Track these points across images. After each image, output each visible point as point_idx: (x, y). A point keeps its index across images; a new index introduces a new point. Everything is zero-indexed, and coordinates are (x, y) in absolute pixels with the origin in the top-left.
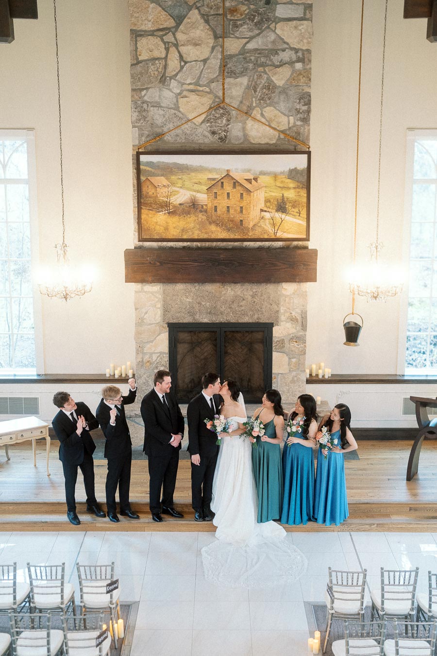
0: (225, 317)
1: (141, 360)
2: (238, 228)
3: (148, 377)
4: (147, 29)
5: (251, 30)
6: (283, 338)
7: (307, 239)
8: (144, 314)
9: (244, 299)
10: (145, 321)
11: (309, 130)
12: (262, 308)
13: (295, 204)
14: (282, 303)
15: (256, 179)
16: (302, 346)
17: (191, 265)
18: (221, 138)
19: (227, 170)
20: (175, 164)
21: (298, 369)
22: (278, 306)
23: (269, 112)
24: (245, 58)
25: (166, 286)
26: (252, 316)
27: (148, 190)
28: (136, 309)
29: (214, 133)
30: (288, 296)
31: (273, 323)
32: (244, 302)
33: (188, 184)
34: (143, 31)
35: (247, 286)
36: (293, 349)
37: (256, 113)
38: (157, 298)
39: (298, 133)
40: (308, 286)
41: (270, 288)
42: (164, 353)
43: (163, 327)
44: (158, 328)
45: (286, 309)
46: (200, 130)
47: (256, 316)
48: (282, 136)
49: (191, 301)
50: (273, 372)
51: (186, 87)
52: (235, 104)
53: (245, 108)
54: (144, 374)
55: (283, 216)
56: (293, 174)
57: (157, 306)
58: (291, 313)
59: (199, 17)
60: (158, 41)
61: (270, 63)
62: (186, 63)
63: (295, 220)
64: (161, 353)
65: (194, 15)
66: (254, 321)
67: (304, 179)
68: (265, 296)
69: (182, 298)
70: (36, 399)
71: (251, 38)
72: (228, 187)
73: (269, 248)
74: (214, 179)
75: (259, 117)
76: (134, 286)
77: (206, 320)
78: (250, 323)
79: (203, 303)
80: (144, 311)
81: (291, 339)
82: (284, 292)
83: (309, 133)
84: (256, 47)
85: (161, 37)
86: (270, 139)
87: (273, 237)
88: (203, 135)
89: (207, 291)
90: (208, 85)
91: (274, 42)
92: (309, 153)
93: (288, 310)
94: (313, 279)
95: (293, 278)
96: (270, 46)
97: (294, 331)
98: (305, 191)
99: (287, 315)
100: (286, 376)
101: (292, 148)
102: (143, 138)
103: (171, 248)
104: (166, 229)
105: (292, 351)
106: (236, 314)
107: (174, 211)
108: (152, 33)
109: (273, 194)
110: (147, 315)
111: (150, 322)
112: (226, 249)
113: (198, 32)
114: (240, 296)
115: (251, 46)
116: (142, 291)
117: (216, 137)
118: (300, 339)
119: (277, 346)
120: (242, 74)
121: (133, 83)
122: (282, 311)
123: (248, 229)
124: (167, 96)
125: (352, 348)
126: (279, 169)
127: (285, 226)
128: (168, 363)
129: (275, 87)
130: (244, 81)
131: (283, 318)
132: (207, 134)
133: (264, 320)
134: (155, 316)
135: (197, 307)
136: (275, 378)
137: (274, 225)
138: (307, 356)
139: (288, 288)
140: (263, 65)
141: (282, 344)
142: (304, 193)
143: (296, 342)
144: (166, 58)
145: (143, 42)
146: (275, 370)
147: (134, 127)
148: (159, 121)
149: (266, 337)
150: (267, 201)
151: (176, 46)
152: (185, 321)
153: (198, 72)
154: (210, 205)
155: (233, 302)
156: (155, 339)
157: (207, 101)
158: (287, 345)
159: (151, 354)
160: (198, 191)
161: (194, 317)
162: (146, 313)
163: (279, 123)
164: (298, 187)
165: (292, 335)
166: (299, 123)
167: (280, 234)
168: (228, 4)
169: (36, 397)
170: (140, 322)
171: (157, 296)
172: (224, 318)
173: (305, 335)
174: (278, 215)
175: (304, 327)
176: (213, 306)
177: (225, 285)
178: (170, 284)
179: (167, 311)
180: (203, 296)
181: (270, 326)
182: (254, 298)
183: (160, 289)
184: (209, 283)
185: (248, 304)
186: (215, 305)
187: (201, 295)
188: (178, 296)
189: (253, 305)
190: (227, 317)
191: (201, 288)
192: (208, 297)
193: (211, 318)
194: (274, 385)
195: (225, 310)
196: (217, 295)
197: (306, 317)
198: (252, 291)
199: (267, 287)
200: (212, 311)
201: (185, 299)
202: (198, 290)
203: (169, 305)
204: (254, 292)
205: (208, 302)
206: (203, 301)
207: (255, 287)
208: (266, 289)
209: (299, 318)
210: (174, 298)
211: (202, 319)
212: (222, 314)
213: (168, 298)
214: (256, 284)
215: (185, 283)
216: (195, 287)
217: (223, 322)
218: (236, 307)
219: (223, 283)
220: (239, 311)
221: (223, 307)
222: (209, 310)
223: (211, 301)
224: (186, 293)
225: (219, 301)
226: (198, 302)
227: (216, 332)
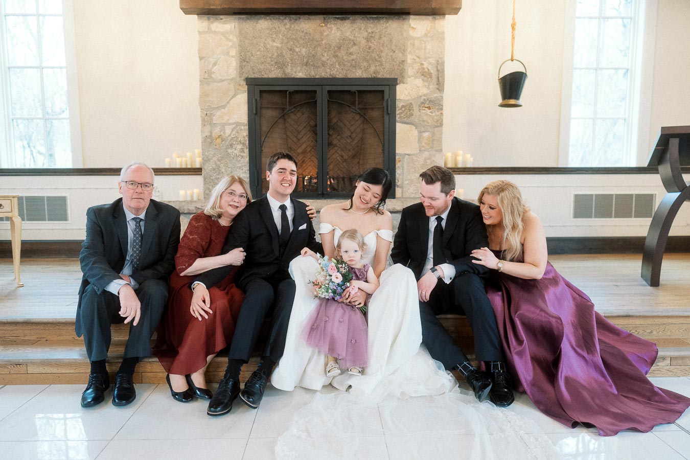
0: (328, 70)
1: (209, 134)
3: (220, 161)
6: (410, 101)
8: (211, 64)
9: (355, 44)
10: (213, 76)
12: (380, 57)
14: (409, 50)
16: (438, 113)
21: (432, 147)
22: (403, 54)
25: (244, 23)
26: (366, 70)
28: (201, 58)
30: (419, 37)
31: (397, 79)
32: (355, 47)
36: (426, 118)
38: (230, 40)
40: (445, 24)
41: (391, 27)
42: (243, 124)
43: (240, 85)
44: (232, 86)
45: (415, 58)
47: (372, 69)
49: (280, 46)
50: (397, 152)
54: (214, 155)
57: (230, 54)
58: (422, 64)
64: (237, 124)
66: (370, 76)
68: (384, 39)
69: (266, 42)
70: (64, 199)
76: (196, 22)
77: (301, 75)
78: (364, 78)
79: (297, 50)
80: (212, 60)
81: (423, 103)
82: (412, 33)
93: (418, 60)
95: (426, 1)
97: (425, 91)
99: (417, 66)
100: (415, 158)
105: (424, 121)
106: (344, 65)
110: (216, 67)
111: (220, 78)
114: (350, 39)
116: (209, 31)
118: (434, 104)
119: (401, 113)
122: (409, 61)
128: (247, 139)
131: (410, 71)
133: (384, 74)
134: (228, 68)
135: (288, 55)
136: (399, 161)
138: (445, 129)
139: (417, 26)
141: (410, 110)
143: (429, 108)
146: (400, 149)
149: (387, 100)
152: (270, 76)
155: (339, 48)
156: (228, 102)
158: (416, 112)
159: (223, 126)
161: (284, 71)
162: (215, 64)
165: (423, 98)
169: (64, 195)
170: (207, 78)
171: (231, 37)
172: (326, 72)
173: (442, 97)
175: (440, 85)
176: (311, 53)
177: (328, 23)
178: (248, 21)
179: (245, 61)
180: (296, 39)
181: (392, 83)
182: (370, 42)
183: (235, 27)
184: (305, 19)
185: (361, 50)
186: (313, 53)
187: (294, 37)
188: (261, 38)
189: (368, 52)
190: (331, 69)
191: (293, 26)
192: (303, 40)
193: (309, 72)
194: (398, 172)
195: (328, 60)
196: (317, 37)
197: (443, 70)
198: (367, 31)
199: (388, 24)
200: (310, 61)
201: (270, 42)
202: (290, 30)
203: (248, 52)
204: (370, 33)
205: (304, 47)
206: (297, 47)
207: (372, 25)
208: (386, 28)
209: (433, 71)
210: (255, 42)
211: (295, 72)
212: (323, 65)
213: (247, 41)
214: (372, 21)
215: (271, 19)
216: (285, 25)
217: (326, 77)
218: (344, 55)
219: (325, 19)
220: (348, 61)
221: (326, 55)
222: (305, 60)
223: (307, 45)
224: (271, 34)
225: (320, 46)
226: (290, 47)
227: (315, 92)
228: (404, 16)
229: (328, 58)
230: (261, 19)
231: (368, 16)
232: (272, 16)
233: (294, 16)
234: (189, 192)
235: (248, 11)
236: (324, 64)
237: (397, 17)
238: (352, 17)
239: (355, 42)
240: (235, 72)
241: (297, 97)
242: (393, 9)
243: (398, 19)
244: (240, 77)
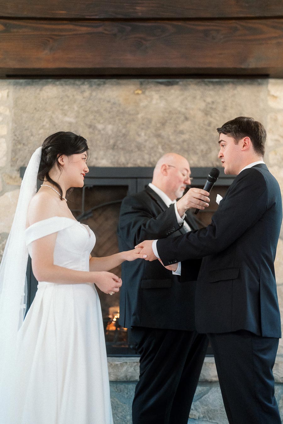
0: (146, 157)
17: (74, 30)
25: (22, 91)
26: (205, 155)
30: (282, 109)
32: (187, 123)
43: (11, 177)
45: (280, 138)
49: (72, 120)
64: (4, 236)
69: (54, 116)
78: (201, 168)
79: (100, 126)
82: (272, 103)
89: (109, 102)
93: (282, 141)
114: (180, 112)
139: (280, 94)
155: (163, 124)
171: (1, 110)
172: (143, 159)
176: (120, 132)
177: (146, 89)
178: (29, 87)
179: (20, 143)
180: (98, 112)
182: (209, 116)
183: (8, 96)
184: (112, 84)
185: (197, 127)
186: (124, 131)
187: (96, 109)
188: (46, 111)
189: (206, 130)
190: (150, 155)
191: (94, 94)
192: (109, 112)
193: (116, 158)
195: (146, 141)
196: (130, 108)
198: (205, 101)
199: (235, 92)
200: (119, 142)
201: (60, 116)
202: (90, 99)
203: (26, 130)
204: (209, 103)
205: (110, 123)
206: (99, 122)
207: (212, 93)
208: (234, 96)
210: (37, 115)
211: (96, 159)
213: (25, 115)
214: (211, 87)
215: (62, 85)
216: (83, 92)
217: (143, 166)
218: (170, 133)
219: (141, 84)
220: (177, 143)
221: (143, 134)
222: (112, 142)
223: (115, 121)
224: (62, 105)
225: (133, 120)
226: (88, 123)
227: (126, 188)
228: (259, 80)
229: (146, 138)
230: (47, 84)
231: (206, 80)
232: (63, 81)
233: (96, 80)
235: (29, 73)
236: (139, 148)
237: (248, 81)
238: (182, 82)
239: (188, 116)
240: (5, 159)
241: (99, 196)
242: (244, 69)
243: (251, 84)
244: (12, 166)
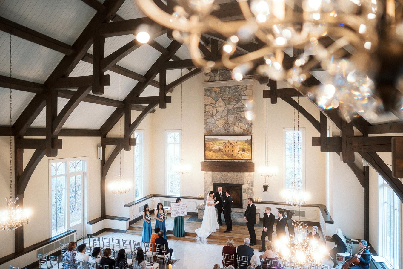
1: (206, 193)
2: (231, 156)
4: (208, 103)
5: (235, 103)
6: (245, 189)
7: (251, 160)
9: (234, 177)
11: (252, 129)
12: (239, 180)
13: (247, 150)
14: (245, 178)
15: (236, 143)
16: (251, 191)
17: (218, 166)
18: (227, 131)
19: (229, 140)
20: (214, 138)
23: (240, 124)
24: (234, 110)
25: (212, 172)
27: (207, 145)
28: (205, 178)
29: (225, 130)
30: (247, 176)
33: (218, 144)
34: (208, 104)
35: (235, 173)
36: (249, 192)
37: (237, 124)
39: (249, 130)
40: (252, 173)
41: (242, 174)
43: (212, 184)
44: (210, 184)
46: (222, 129)
47: (237, 182)
48: (244, 131)
49: (219, 177)
51: (218, 118)
52: (231, 122)
53: (234, 123)
55: (244, 153)
56: (247, 141)
57: (210, 178)
59: (221, 100)
60: (211, 106)
61: (240, 111)
62: (218, 112)
63: (248, 154)
65: (220, 99)
67: (250, 143)
68: (240, 176)
69: (217, 176)
71: (235, 105)
72: (229, 145)
73: (241, 162)
74: (225, 143)
75: (238, 125)
76: (204, 172)
77: (223, 183)
78: (236, 184)
79: (223, 178)
80: (207, 179)
81: (248, 189)
82: (245, 175)
83: (251, 130)
84: (236, 107)
85: (212, 105)
86: (241, 131)
87: (241, 159)
88: (222, 131)
89: (224, 174)
90: (224, 117)
91: (241, 105)
92: (251, 135)
94: (253, 171)
95: (247, 171)
96: (240, 107)
97: (249, 187)
98: (250, 146)
99: (247, 182)
101: (247, 134)
102: (207, 132)
103: (214, 162)
104: (212, 156)
106: (232, 181)
107: (214, 151)
108: (209, 105)
109: (241, 147)
111: (208, 182)
112: (229, 162)
113: (221, 104)
115: (235, 107)
116: (206, 173)
117: (226, 131)
118: (251, 189)
119: (244, 191)
120: (233, 114)
121: (204, 117)
122: (245, 181)
123: (234, 156)
124: (213, 120)
125: (265, 193)
126: (242, 140)
127: (245, 155)
129: (242, 117)
130: (234, 116)
131: (245, 183)
132: (224, 130)
133: (240, 183)
134: (210, 181)
135: (221, 178)
136: (243, 201)
137: (242, 156)
138: (254, 195)
139: (247, 174)
140: (238, 112)
142: (250, 147)
144: (213, 111)
145: (207, 107)
146: (243, 198)
147: (204, 129)
148: (211, 127)
149: (240, 188)
150: (240, 149)
151: (216, 107)
152: (218, 182)
153: (221, 114)
154: (224, 150)
155: (231, 178)
156: (209, 187)
157: (223, 122)
158: (247, 191)
160: (220, 146)
161: (220, 182)
163: (243, 127)
164: (248, 145)
166: (249, 127)
167: (243, 158)
168: (229, 96)
170: (206, 182)
171: (210, 175)
174: (243, 153)
175: (252, 186)
177: (229, 173)
180: (222, 176)
181: (241, 185)
182: (237, 177)
189: (237, 179)
194: (243, 203)
196: (227, 175)
197: (252, 183)
202: (221, 174)
203: (213, 178)
204: (237, 175)
209: (250, 183)
210: (215, 176)
212: (228, 181)
213: (213, 176)
215: (218, 172)
222: (224, 180)
223: (225, 177)
225: (227, 177)
227: (226, 186)
228: (244, 172)
229: (229, 179)
230: (216, 172)
233: (222, 171)
234: (202, 203)
237: (242, 172)
238: (233, 172)
244: (212, 182)
